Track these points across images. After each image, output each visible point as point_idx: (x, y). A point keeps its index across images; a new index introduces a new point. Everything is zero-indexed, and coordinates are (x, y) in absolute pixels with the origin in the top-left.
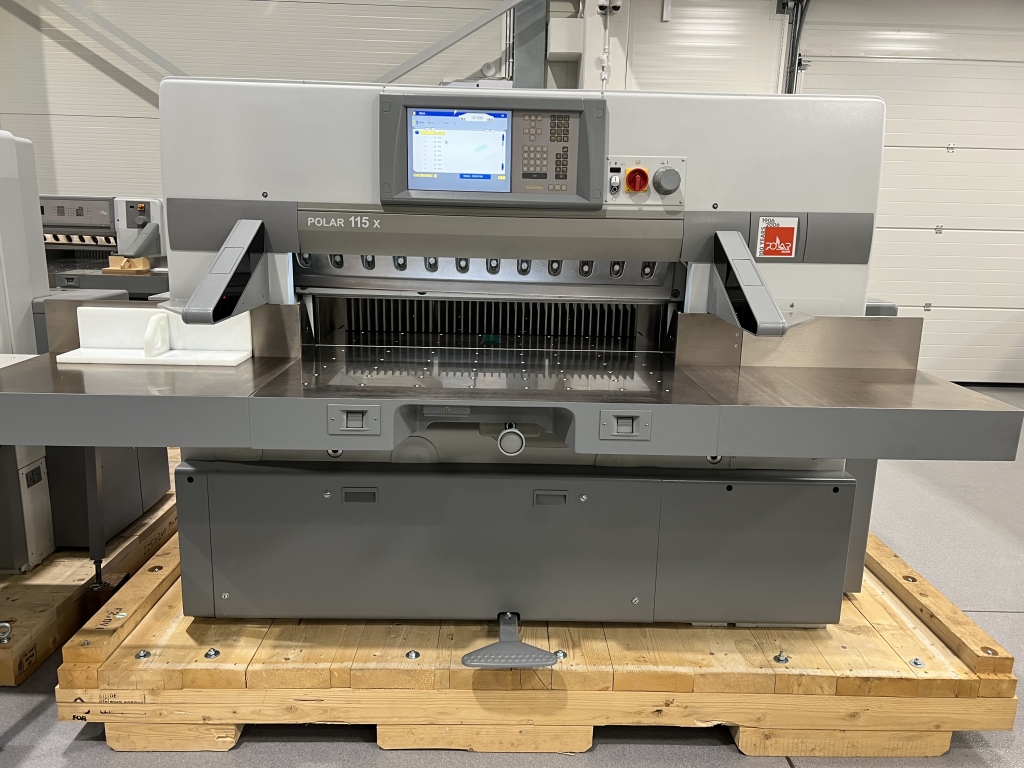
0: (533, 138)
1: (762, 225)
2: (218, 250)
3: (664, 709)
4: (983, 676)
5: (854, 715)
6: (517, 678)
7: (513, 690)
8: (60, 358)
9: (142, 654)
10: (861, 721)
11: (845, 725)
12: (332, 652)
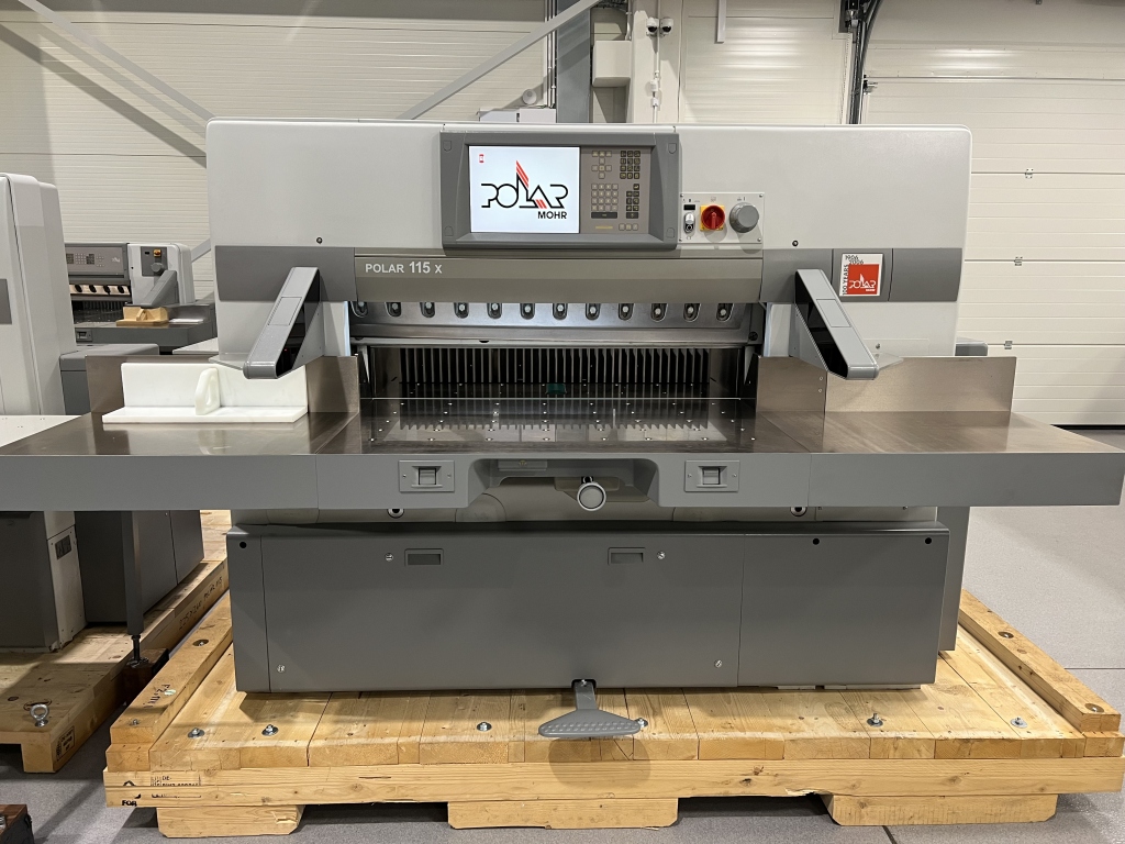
0: (602, 175)
1: (845, 262)
2: (274, 299)
3: (753, 777)
4: (1089, 734)
5: (953, 780)
6: (596, 748)
7: (592, 761)
8: (106, 418)
9: (195, 732)
10: (962, 786)
11: (945, 790)
12: (398, 725)
